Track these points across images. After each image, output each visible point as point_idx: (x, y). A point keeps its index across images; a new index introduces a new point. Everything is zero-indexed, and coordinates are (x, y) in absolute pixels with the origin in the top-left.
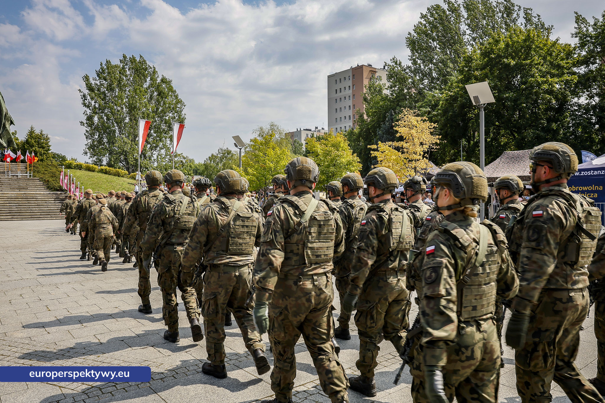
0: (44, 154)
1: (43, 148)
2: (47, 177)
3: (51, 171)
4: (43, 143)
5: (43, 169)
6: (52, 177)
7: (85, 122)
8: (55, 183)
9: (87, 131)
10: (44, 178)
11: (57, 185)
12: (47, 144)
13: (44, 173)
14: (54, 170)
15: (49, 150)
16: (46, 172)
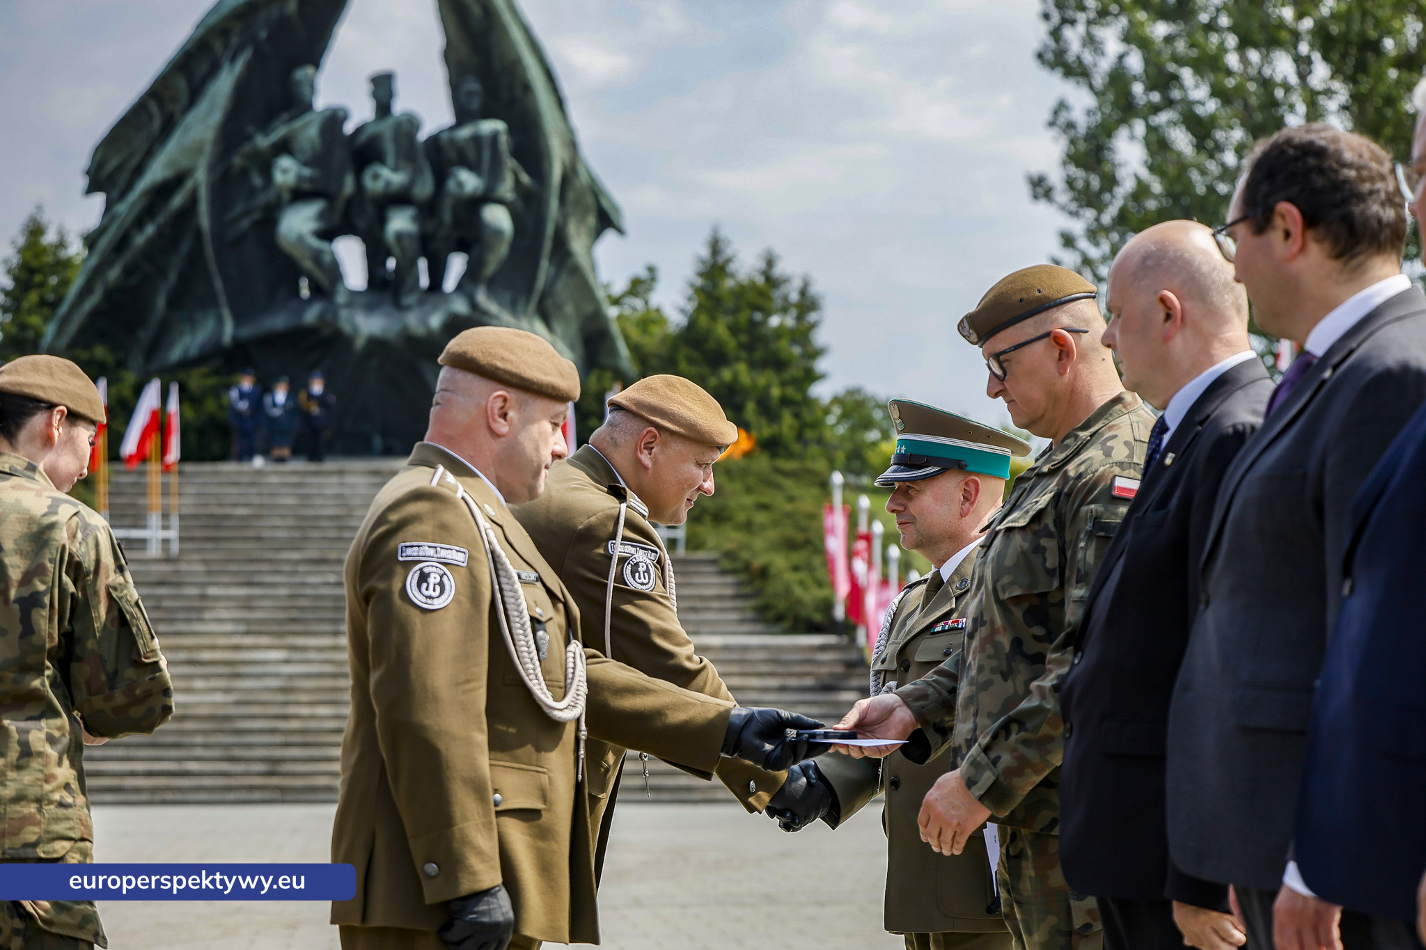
0: (785, 401)
1: (778, 364)
2: (762, 551)
3: (788, 507)
4: (779, 333)
5: (748, 500)
6: (790, 545)
7: (1056, 177)
8: (802, 583)
9: (1068, 241)
10: (745, 555)
11: (809, 596)
12: (802, 334)
13: (748, 527)
14: (807, 499)
15: (811, 377)
16: (761, 518)
